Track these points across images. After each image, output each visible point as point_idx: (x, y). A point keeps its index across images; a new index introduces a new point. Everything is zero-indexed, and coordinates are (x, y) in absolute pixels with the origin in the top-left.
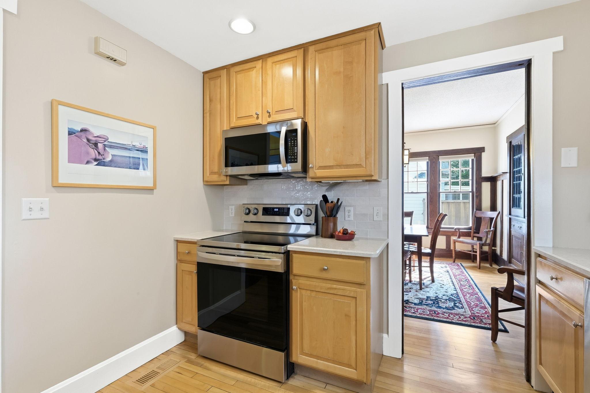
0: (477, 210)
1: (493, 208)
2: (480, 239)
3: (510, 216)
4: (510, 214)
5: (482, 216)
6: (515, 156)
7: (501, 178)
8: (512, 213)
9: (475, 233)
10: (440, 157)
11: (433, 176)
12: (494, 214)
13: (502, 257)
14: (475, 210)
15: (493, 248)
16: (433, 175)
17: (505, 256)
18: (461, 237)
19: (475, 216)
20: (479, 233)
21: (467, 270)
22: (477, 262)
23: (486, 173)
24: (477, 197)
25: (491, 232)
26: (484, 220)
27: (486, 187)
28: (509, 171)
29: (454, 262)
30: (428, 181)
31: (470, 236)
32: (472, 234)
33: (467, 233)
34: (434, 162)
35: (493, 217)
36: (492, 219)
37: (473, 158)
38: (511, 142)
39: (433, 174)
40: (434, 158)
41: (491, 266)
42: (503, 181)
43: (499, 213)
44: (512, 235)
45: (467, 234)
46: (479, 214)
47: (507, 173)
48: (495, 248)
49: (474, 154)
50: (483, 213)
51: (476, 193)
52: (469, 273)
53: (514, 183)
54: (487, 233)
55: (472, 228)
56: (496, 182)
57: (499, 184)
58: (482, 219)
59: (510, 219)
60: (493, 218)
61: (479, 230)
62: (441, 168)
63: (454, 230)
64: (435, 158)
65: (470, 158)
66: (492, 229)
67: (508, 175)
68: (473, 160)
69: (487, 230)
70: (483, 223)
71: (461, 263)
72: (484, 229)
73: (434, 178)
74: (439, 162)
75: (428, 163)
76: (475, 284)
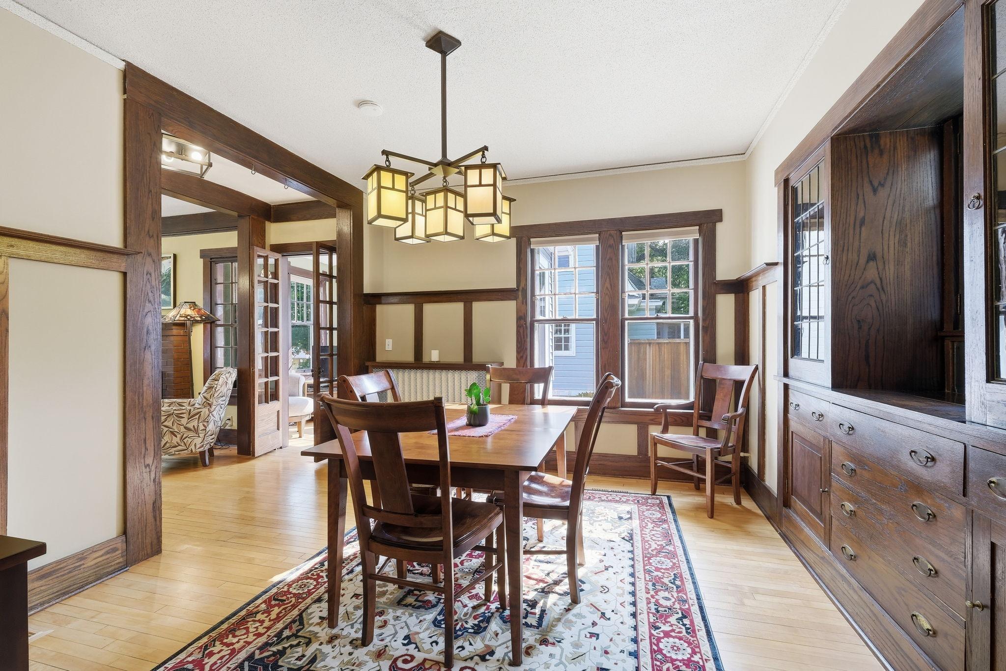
0: (705, 361)
1: (742, 357)
2: (712, 434)
3: (786, 381)
4: (786, 374)
5: (719, 376)
6: (798, 215)
7: (761, 281)
8: (791, 372)
9: (701, 417)
10: (623, 233)
11: (610, 278)
12: (742, 373)
13: (764, 481)
14: (701, 362)
15: (742, 454)
16: (608, 279)
17: (772, 480)
18: (671, 428)
19: (702, 377)
20: (709, 418)
21: (681, 522)
22: (704, 490)
23: (725, 271)
24: (705, 329)
25: (738, 419)
26: (722, 386)
27: (726, 304)
28: (781, 260)
29: (654, 493)
30: (597, 292)
31: (690, 424)
32: (695, 421)
33: (683, 418)
34: (610, 246)
35: (741, 378)
36: (739, 384)
37: (697, 236)
38: (786, 181)
39: (609, 275)
40: (610, 235)
41: (738, 502)
42: (764, 287)
43: (757, 368)
44: (791, 430)
45: (682, 420)
46: (710, 372)
47: (776, 264)
48: (746, 455)
49: (698, 227)
50: (719, 368)
51: (704, 320)
52: (686, 538)
53: (795, 289)
54: (730, 421)
55: (696, 406)
56: (748, 294)
57: (755, 297)
58: (717, 384)
59: (786, 387)
60: (742, 382)
61: (711, 411)
62: (626, 262)
63: (653, 410)
64: (613, 237)
65: (690, 236)
66: (740, 410)
67: (780, 269)
68: (696, 241)
69: (729, 415)
70: (719, 396)
71: (669, 497)
72: (722, 408)
73: (611, 285)
74: (623, 247)
75: (597, 247)
76: (699, 598)
